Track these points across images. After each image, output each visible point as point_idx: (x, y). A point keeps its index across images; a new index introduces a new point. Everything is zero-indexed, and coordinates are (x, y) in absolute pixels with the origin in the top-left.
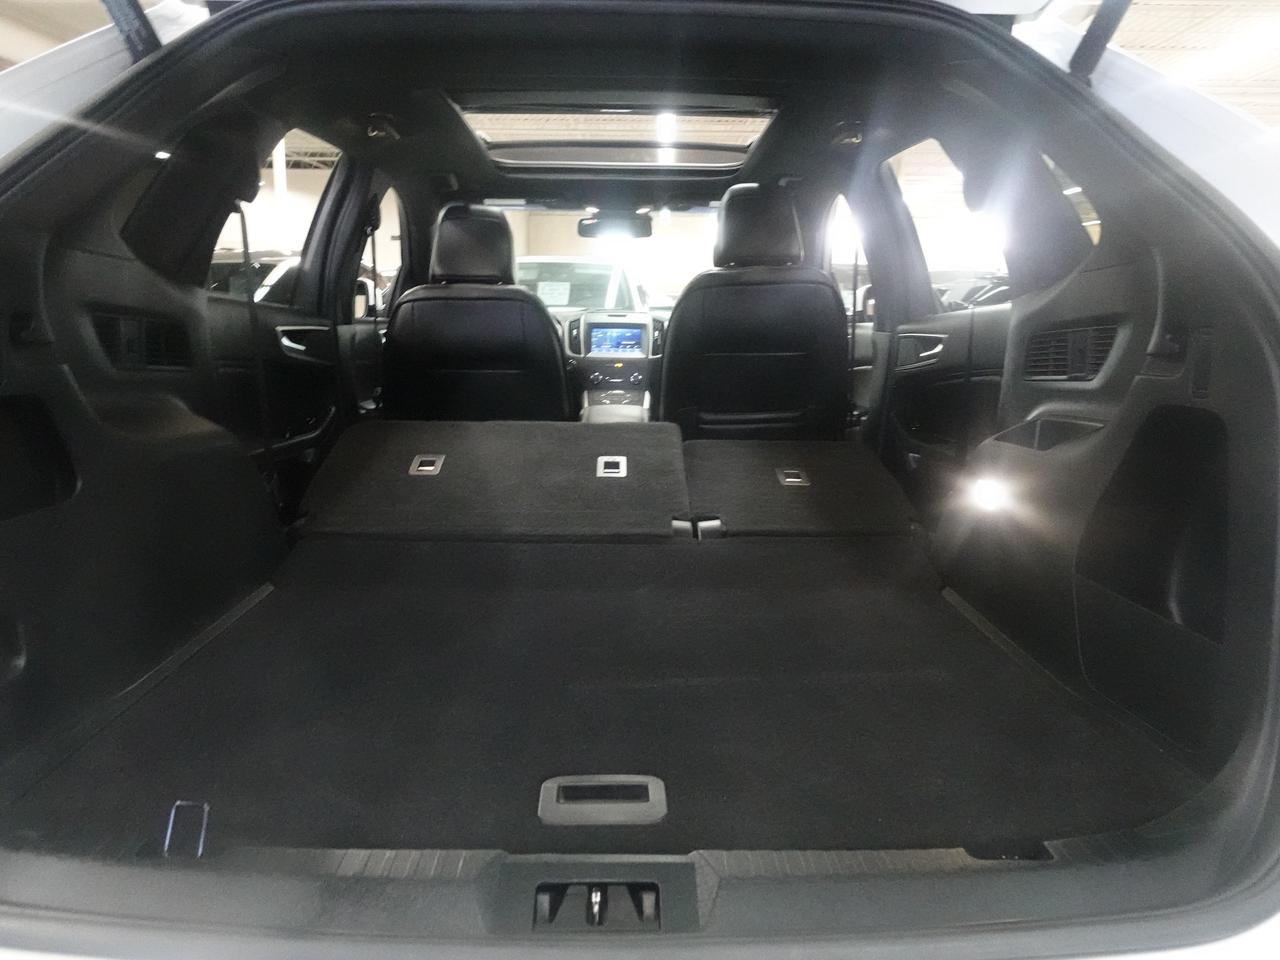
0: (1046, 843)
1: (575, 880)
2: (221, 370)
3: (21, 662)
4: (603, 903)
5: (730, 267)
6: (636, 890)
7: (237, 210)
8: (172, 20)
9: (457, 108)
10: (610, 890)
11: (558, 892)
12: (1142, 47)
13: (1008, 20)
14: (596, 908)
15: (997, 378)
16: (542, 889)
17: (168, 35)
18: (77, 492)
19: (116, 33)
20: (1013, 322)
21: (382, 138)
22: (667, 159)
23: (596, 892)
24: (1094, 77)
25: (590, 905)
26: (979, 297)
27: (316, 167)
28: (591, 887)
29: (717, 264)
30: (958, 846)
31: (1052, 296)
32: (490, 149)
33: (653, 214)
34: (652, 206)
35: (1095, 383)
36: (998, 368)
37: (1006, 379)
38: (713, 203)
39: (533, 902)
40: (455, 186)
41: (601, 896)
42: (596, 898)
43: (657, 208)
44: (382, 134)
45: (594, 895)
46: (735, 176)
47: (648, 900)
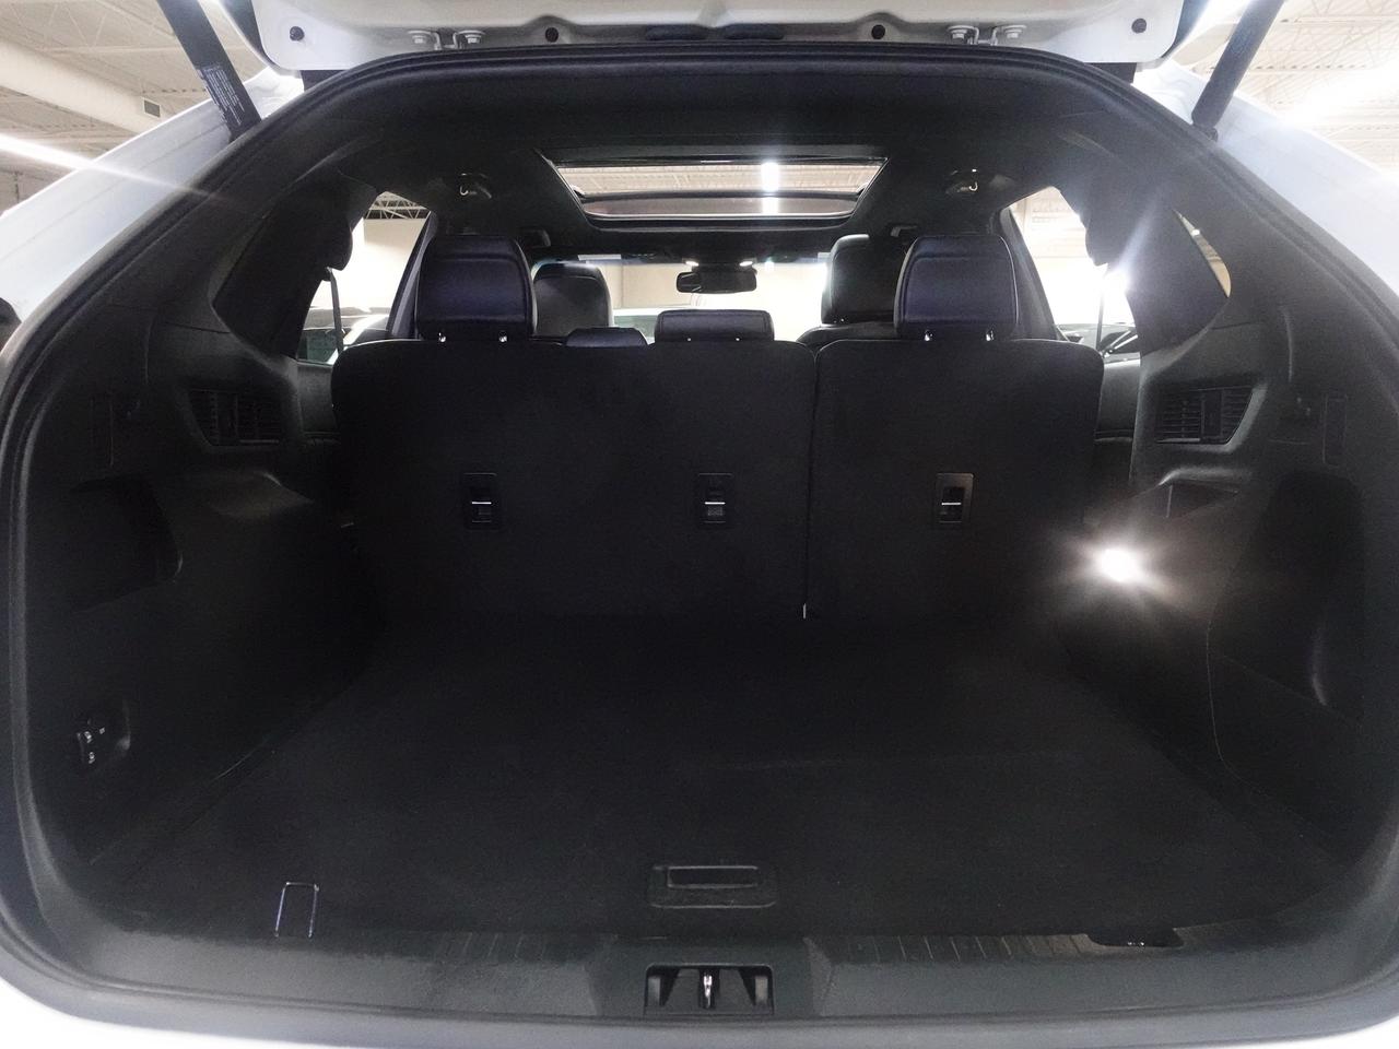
0: (1175, 929)
1: (686, 964)
2: (312, 442)
3: (126, 743)
4: (715, 988)
5: (839, 324)
6: (748, 975)
7: (329, 277)
8: (269, 92)
9: (551, 163)
10: (723, 973)
11: (668, 976)
12: (1294, 67)
13: (1128, 70)
14: (708, 992)
15: (1129, 439)
16: (654, 972)
17: (266, 109)
18: (179, 570)
19: (216, 107)
20: (1143, 379)
21: (473, 197)
22: (771, 208)
23: (708, 975)
24: (1220, 128)
25: (702, 988)
26: (1116, 345)
27: (395, 217)
28: (703, 971)
29: (825, 321)
30: (1082, 932)
31: (1183, 353)
32: (583, 202)
33: (757, 267)
34: (755, 259)
35: (1229, 447)
36: (1128, 429)
37: (1136, 440)
38: (820, 255)
39: (644, 986)
40: (548, 243)
41: (713, 981)
42: (708, 981)
43: (761, 260)
44: (475, 193)
45: (705, 978)
46: (844, 225)
47: (761, 985)
